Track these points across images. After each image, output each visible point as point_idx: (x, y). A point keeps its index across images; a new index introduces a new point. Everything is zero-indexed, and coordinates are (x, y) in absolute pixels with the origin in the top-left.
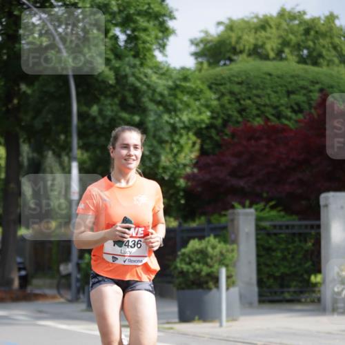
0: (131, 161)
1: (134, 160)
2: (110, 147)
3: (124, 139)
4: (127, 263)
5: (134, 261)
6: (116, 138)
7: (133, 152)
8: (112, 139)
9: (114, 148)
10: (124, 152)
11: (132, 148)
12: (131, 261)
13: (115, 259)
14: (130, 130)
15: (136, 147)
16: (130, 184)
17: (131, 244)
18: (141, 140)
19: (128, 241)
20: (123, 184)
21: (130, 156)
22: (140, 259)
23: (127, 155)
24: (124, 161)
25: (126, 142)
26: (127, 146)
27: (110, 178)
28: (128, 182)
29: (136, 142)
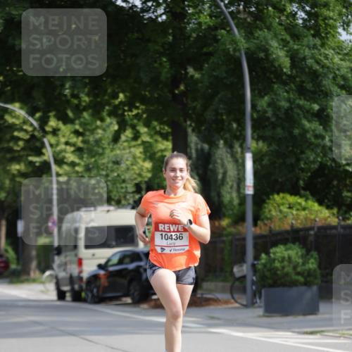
0: (178, 181)
1: (180, 180)
3: (173, 164)
4: (172, 252)
5: (178, 250)
6: (167, 164)
7: (179, 174)
8: (164, 164)
9: (166, 170)
10: (172, 174)
11: (178, 171)
12: (176, 250)
13: (163, 249)
14: (177, 156)
15: (181, 170)
16: (178, 195)
17: (174, 237)
18: (187, 164)
19: (171, 235)
20: (172, 196)
21: (177, 177)
22: (183, 248)
23: (174, 176)
24: (172, 181)
25: (173, 167)
26: (174, 170)
27: (164, 192)
28: (175, 195)
29: (181, 167)
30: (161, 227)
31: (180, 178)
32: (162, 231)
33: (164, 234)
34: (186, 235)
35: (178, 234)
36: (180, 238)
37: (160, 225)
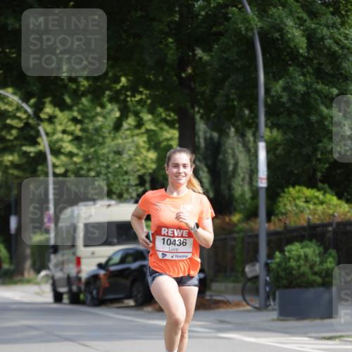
0: (181, 177)
1: (183, 176)
2: (166, 165)
3: (175, 160)
4: (174, 258)
5: (181, 256)
6: (169, 159)
7: (182, 170)
8: (167, 160)
9: (168, 166)
10: (175, 170)
11: (181, 167)
13: (164, 255)
14: (180, 151)
15: (185, 166)
16: (180, 196)
17: (177, 243)
18: (190, 160)
19: (175, 240)
20: (175, 194)
21: (179, 173)
22: (186, 254)
23: (177, 173)
24: (175, 178)
25: (176, 162)
26: (177, 166)
27: (166, 190)
28: (178, 194)
29: (185, 162)
30: (164, 231)
31: (183, 174)
32: (164, 235)
33: (166, 238)
34: (190, 241)
35: (182, 239)
36: (184, 244)
37: (163, 229)
